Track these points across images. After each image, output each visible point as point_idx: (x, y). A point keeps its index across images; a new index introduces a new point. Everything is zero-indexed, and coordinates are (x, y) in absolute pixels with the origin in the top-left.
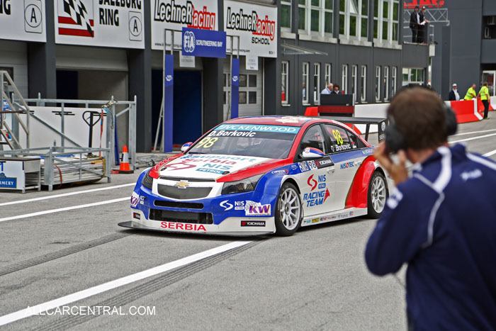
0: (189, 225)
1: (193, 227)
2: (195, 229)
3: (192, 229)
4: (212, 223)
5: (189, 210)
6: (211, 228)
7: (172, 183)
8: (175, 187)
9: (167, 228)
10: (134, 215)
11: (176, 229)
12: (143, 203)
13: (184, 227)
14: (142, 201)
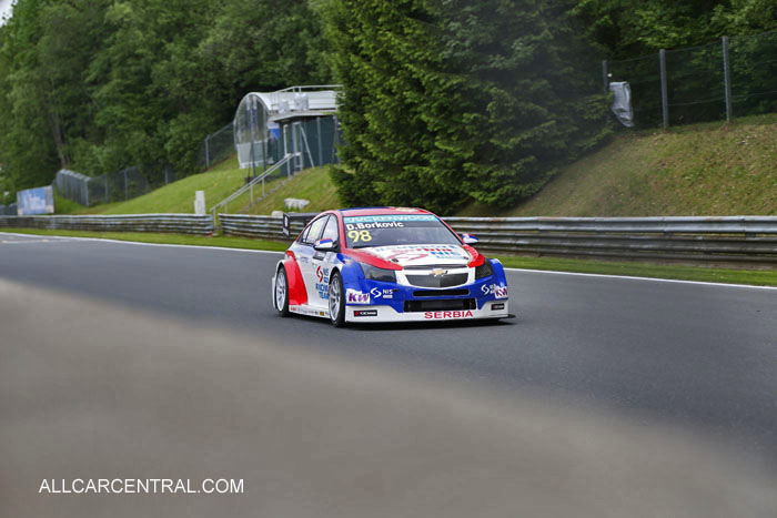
0: (456, 312)
2: (463, 316)
3: (460, 315)
4: (475, 309)
6: (476, 314)
9: (433, 319)
10: (357, 314)
11: (443, 319)
12: (391, 297)
13: (452, 315)
14: (388, 294)
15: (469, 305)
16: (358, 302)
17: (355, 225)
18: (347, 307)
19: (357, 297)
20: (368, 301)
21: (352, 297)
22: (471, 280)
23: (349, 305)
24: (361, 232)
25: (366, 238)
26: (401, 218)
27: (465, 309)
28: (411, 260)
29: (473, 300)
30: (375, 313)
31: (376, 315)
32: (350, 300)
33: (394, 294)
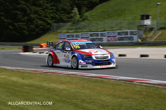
9: (102, 67)
10: (82, 66)
12: (91, 62)
13: (106, 66)
14: (90, 61)
15: (110, 64)
16: (82, 63)
17: (75, 44)
19: (82, 62)
20: (85, 63)
21: (81, 62)
22: (109, 58)
23: (80, 64)
24: (77, 46)
25: (79, 47)
26: (85, 42)
28: (95, 53)
29: (110, 62)
30: (87, 66)
31: (87, 67)
32: (80, 63)
33: (92, 61)
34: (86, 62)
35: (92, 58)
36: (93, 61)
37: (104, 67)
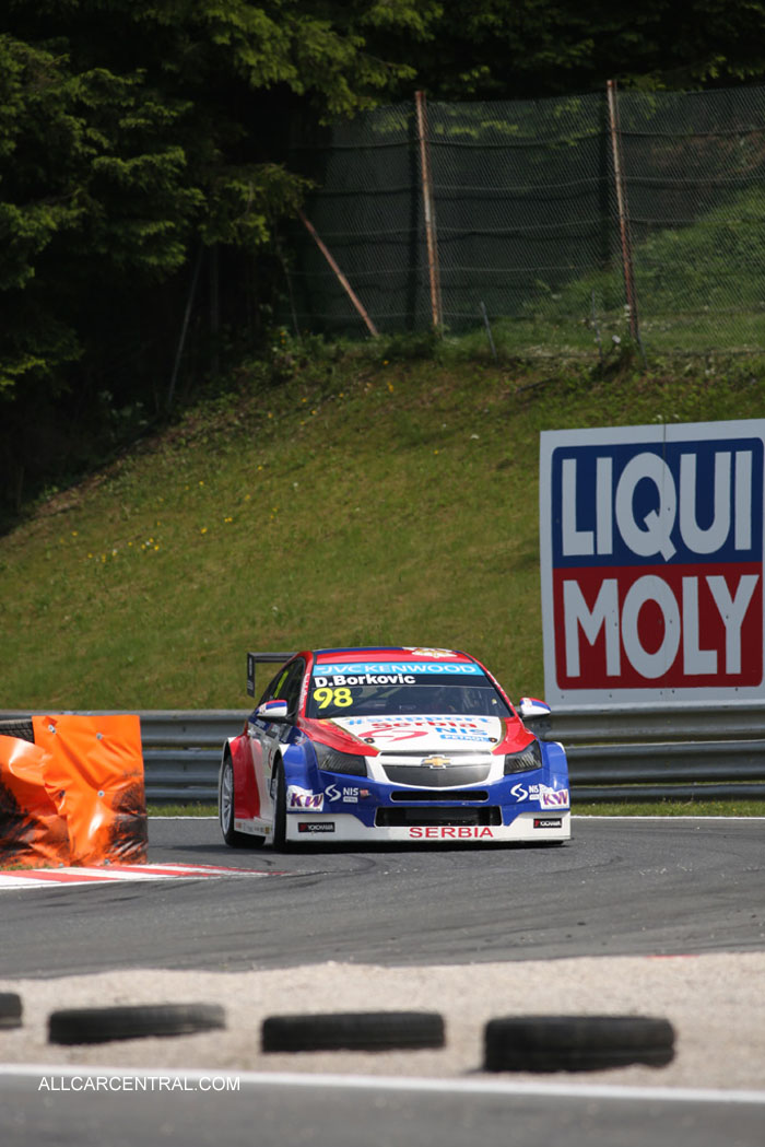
0: (464, 829)
1: (473, 832)
2: (476, 835)
3: (470, 835)
4: (499, 824)
5: (464, 803)
6: (500, 833)
7: (416, 761)
8: (424, 767)
9: (424, 838)
10: (303, 828)
11: (440, 838)
12: (356, 800)
13: (456, 833)
14: (351, 796)
15: (490, 816)
16: (304, 807)
17: (330, 679)
18: (288, 816)
19: (303, 800)
20: (320, 808)
21: (296, 800)
22: (495, 776)
23: (292, 813)
24: (338, 691)
25: (344, 701)
26: (414, 668)
27: (481, 825)
28: (396, 739)
29: (497, 810)
30: (331, 827)
31: (333, 831)
32: (293, 804)
33: (359, 796)
34: (327, 798)
35: (363, 771)
36: (365, 793)
37: (438, 834)
